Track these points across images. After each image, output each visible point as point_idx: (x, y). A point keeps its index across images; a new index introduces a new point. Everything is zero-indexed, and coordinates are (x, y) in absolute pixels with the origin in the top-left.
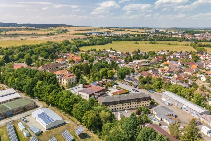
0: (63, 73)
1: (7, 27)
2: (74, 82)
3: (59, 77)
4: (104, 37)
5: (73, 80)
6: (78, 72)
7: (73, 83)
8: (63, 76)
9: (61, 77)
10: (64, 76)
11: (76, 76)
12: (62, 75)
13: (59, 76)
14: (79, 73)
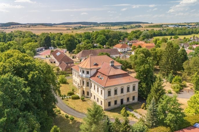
0: (96, 65)
1: (90, 25)
2: (128, 99)
3: (84, 75)
4: (186, 28)
5: (125, 90)
6: (147, 66)
7: (125, 102)
8: (94, 75)
9: (89, 76)
10: (98, 74)
11: (138, 77)
12: (93, 72)
13: (83, 72)
14: (148, 69)
